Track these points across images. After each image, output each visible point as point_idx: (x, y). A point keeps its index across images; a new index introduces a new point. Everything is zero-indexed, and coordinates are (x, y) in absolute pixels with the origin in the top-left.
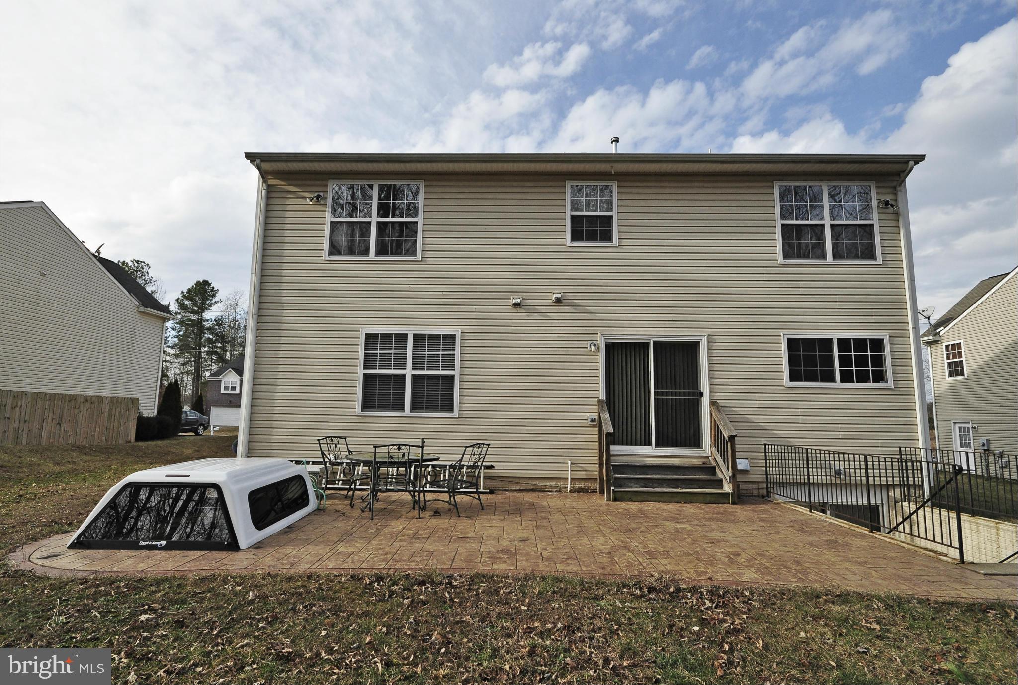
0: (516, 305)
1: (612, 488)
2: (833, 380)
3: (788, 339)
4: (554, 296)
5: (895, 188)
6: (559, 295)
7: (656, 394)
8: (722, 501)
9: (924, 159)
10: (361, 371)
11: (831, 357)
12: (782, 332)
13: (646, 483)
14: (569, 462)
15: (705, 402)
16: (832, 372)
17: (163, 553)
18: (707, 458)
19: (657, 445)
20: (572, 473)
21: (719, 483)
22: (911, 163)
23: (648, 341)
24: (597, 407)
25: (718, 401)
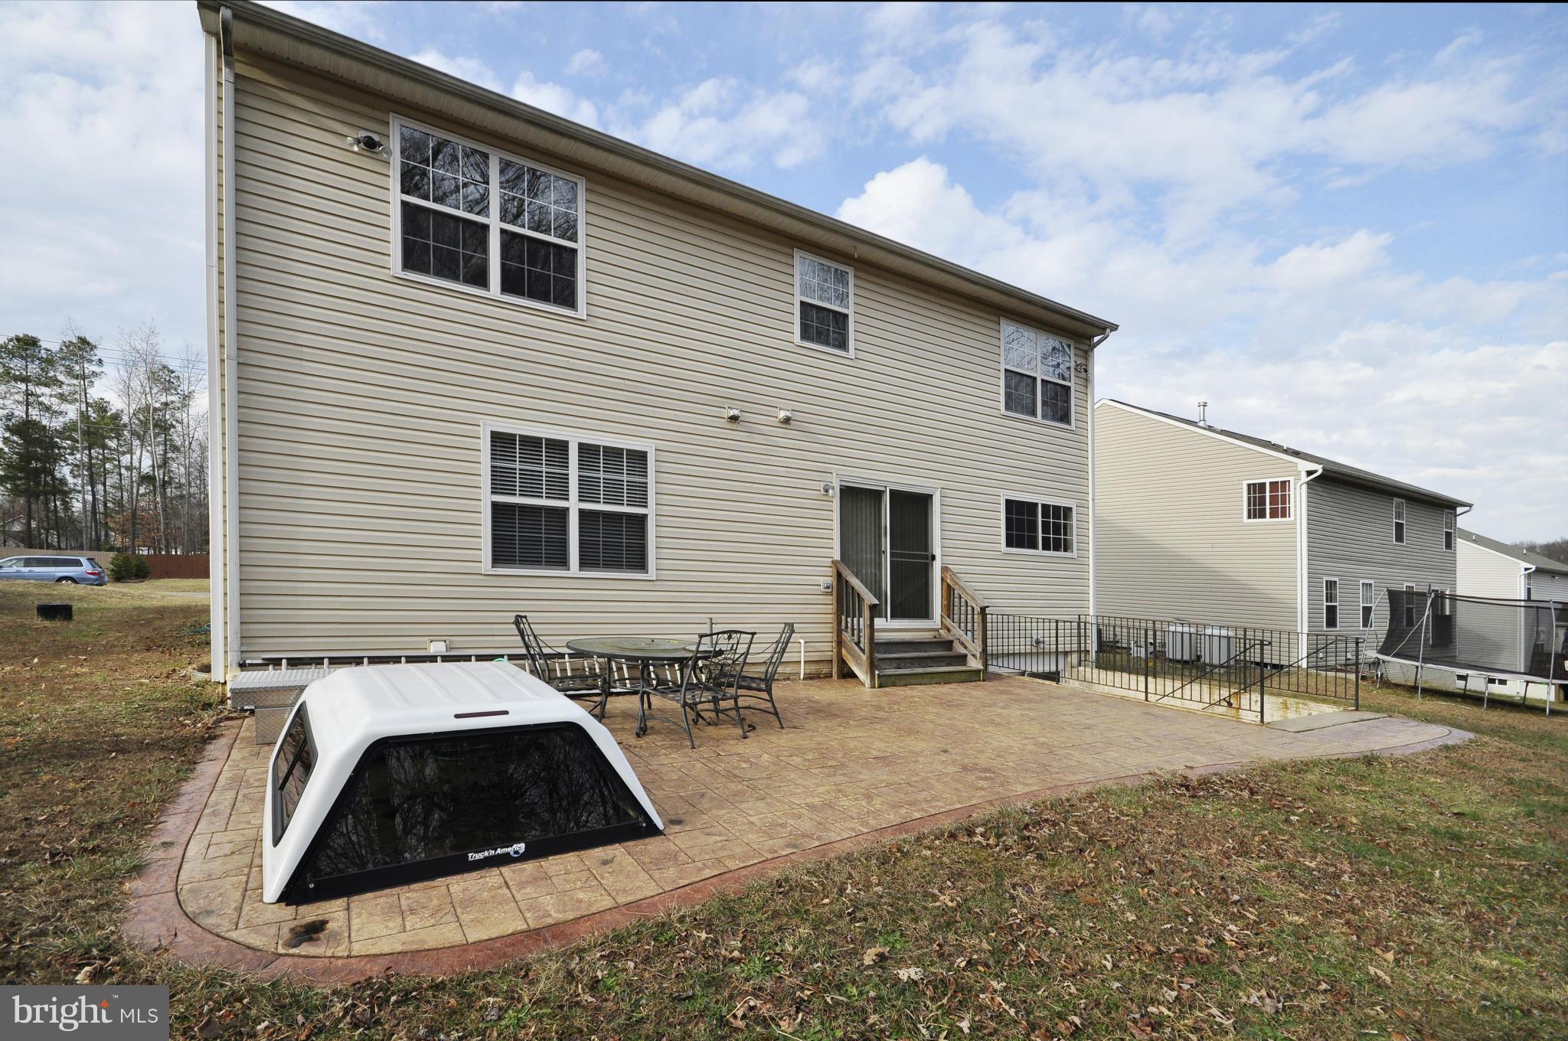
0: (734, 419)
1: (877, 672)
2: (1035, 547)
3: (1007, 500)
4: (782, 414)
5: (1086, 352)
6: (789, 414)
7: (892, 554)
8: (974, 679)
9: (1116, 329)
10: (487, 498)
11: (1035, 523)
12: (1002, 492)
13: (900, 662)
14: (802, 641)
15: (937, 566)
16: (1036, 538)
17: (529, 867)
18: (937, 630)
19: (893, 617)
20: (807, 654)
21: (962, 659)
22: (1108, 330)
23: (883, 489)
24: (831, 569)
25: (949, 566)
